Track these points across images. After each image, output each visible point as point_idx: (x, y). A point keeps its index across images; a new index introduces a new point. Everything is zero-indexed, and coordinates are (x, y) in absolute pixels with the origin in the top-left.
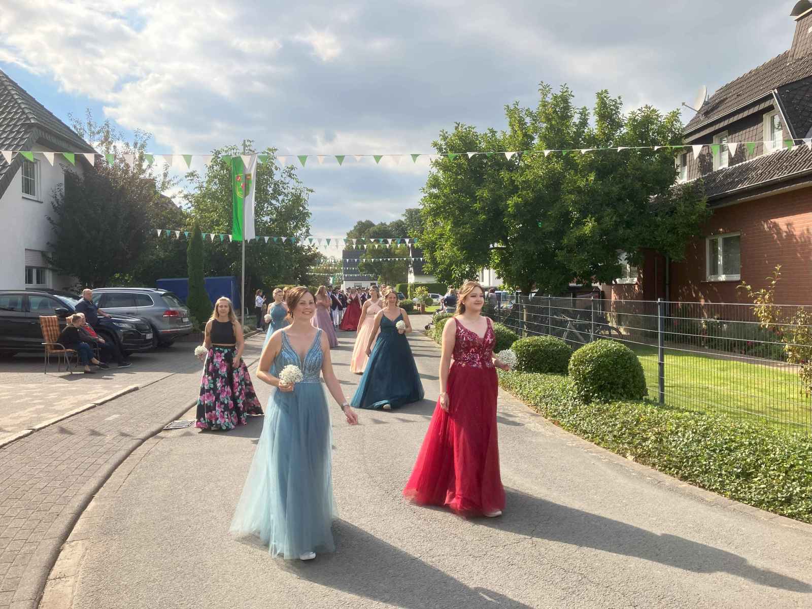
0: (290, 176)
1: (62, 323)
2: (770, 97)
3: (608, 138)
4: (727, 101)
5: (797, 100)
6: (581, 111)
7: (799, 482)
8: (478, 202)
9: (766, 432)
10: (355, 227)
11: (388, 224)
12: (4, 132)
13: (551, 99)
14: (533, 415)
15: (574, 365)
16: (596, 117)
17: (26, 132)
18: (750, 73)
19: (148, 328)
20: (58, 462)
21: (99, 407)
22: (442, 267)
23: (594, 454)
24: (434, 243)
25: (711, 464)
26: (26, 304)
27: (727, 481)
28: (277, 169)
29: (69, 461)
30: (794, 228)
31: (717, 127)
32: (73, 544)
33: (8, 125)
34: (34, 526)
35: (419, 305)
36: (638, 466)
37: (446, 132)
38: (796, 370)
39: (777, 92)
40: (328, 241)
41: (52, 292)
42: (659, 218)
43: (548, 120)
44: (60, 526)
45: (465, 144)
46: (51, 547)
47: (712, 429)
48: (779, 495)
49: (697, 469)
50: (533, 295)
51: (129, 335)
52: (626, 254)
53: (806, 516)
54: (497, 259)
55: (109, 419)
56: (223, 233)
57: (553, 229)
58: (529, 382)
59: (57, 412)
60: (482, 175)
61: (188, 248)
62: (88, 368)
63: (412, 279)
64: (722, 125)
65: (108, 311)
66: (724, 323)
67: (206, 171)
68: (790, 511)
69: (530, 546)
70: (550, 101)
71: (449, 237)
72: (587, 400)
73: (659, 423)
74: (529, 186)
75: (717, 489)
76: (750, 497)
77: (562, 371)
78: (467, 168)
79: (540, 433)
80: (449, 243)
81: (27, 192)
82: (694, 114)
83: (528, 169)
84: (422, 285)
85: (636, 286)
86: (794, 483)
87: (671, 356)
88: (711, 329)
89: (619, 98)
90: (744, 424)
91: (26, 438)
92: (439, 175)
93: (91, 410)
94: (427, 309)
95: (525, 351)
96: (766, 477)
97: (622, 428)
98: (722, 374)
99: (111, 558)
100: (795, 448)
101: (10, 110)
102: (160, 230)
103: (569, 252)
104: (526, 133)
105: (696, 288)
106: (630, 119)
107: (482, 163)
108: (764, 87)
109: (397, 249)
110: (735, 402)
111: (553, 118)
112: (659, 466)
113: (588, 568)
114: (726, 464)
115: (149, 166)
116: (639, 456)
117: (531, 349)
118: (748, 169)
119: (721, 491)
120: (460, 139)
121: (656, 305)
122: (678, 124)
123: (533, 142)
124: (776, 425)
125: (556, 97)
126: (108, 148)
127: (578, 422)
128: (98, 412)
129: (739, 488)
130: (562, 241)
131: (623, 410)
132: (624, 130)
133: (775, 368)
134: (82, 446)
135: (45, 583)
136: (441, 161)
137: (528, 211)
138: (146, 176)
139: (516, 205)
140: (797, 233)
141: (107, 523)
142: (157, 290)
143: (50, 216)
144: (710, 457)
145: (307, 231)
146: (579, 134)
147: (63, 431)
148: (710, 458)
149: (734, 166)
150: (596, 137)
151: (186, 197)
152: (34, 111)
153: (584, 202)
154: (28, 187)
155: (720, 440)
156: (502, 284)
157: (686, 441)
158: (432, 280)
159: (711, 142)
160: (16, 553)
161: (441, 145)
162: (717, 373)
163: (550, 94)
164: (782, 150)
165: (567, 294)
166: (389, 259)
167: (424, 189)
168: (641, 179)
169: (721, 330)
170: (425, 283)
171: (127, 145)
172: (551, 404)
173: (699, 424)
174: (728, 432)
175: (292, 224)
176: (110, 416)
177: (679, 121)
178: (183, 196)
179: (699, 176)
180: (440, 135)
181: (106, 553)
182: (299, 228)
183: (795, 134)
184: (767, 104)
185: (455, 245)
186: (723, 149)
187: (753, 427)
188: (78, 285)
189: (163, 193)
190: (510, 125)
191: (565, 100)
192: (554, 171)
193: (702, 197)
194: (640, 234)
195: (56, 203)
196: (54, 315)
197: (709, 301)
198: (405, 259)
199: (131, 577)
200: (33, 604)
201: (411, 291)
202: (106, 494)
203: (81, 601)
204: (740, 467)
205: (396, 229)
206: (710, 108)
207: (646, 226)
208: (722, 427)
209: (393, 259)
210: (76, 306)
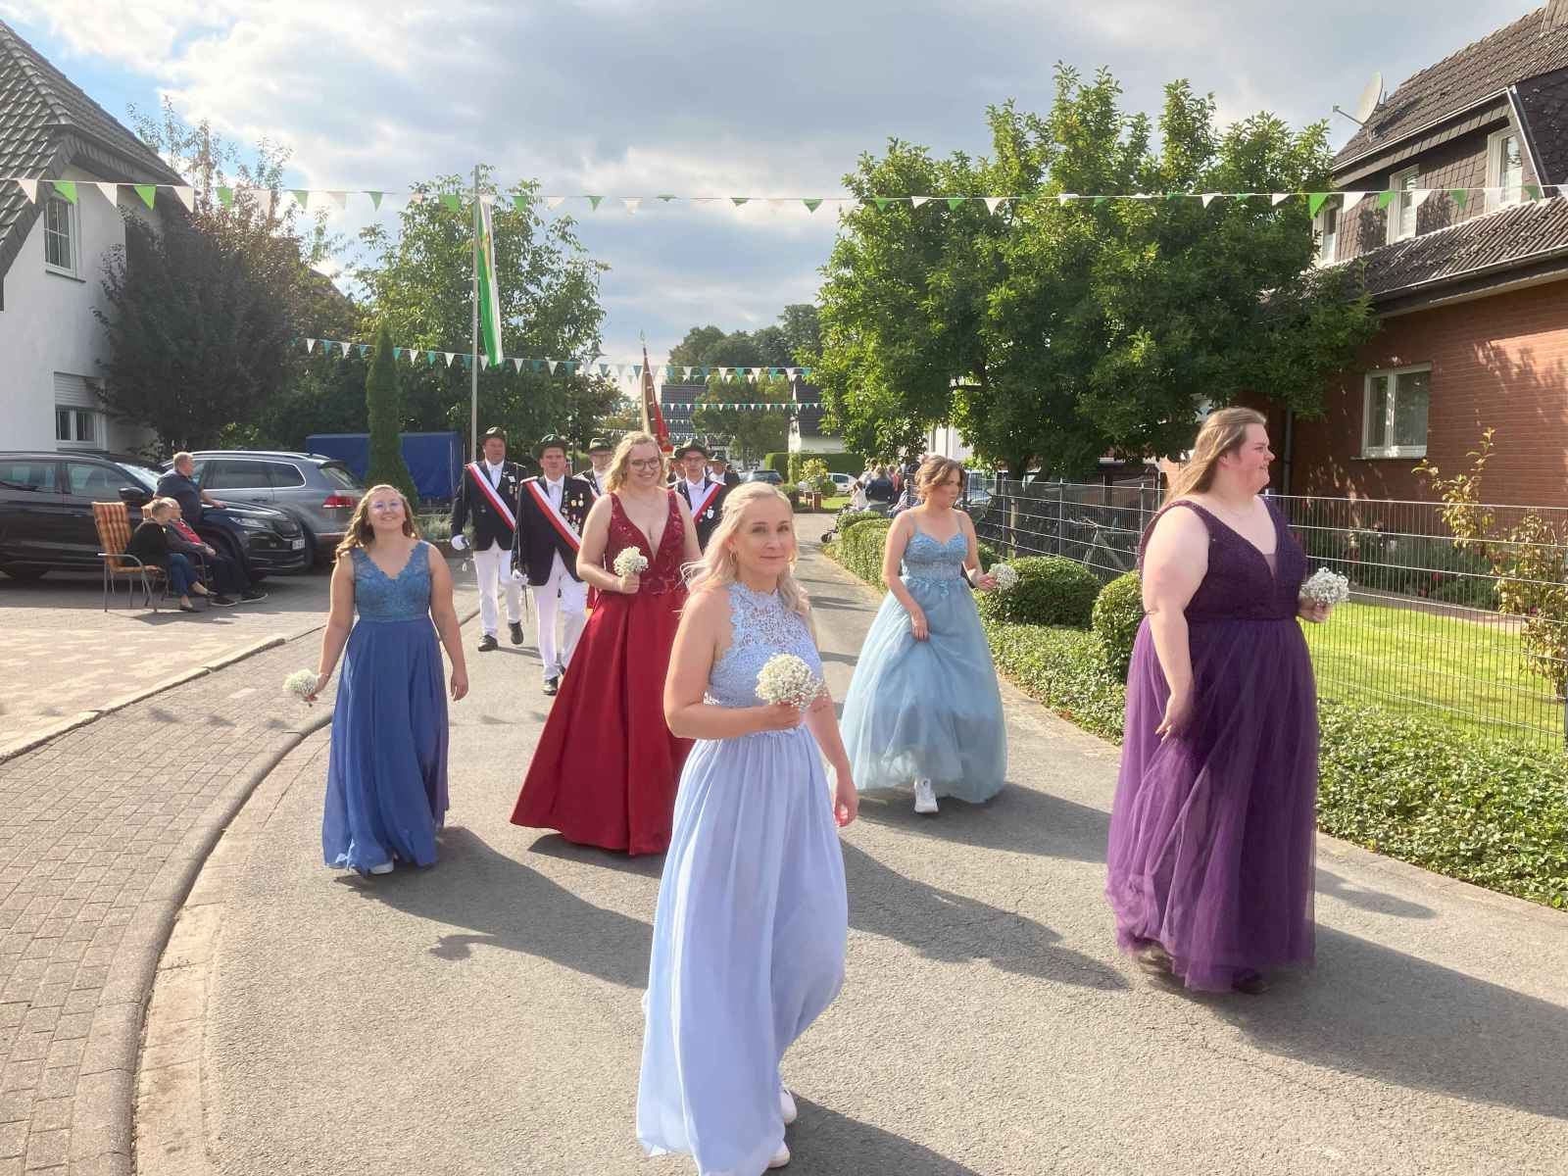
0: (563, 237)
1: (136, 516)
2: (1501, 101)
3: (1185, 176)
4: (1422, 104)
5: (1554, 108)
6: (1135, 120)
7: (1500, 824)
8: (930, 296)
9: (1447, 736)
10: (686, 340)
11: (751, 334)
12: (8, 142)
13: (1078, 96)
14: (1024, 701)
15: (1103, 611)
16: (1164, 135)
17: (51, 144)
18: (1468, 49)
19: (295, 528)
20: (152, 771)
21: (216, 673)
22: (856, 423)
24: (844, 376)
25: (1345, 790)
26: (63, 480)
27: (1371, 821)
28: (538, 224)
29: (172, 770)
30: (1533, 359)
31: (1398, 157)
32: (196, 910)
33: (16, 129)
34: (122, 880)
35: (809, 496)
37: (872, 157)
38: (1515, 628)
39: (1515, 92)
41: (111, 456)
42: (1277, 335)
43: (1071, 138)
44: (169, 881)
45: (908, 181)
46: (158, 916)
47: (1350, 730)
48: (1462, 846)
50: (1031, 478)
51: (260, 541)
52: (1209, 402)
53: (1508, 883)
54: (962, 408)
55: (234, 696)
56: (433, 349)
57: (1073, 352)
58: (1018, 642)
59: (138, 681)
60: (939, 243)
61: (369, 378)
62: (188, 603)
63: (795, 443)
64: (1407, 153)
65: (217, 495)
66: (1392, 537)
67: (401, 224)
68: (1479, 874)
69: (1012, 925)
70: (1075, 100)
71: (874, 365)
74: (1030, 268)
75: (1352, 834)
76: (1409, 848)
77: (1081, 622)
78: (909, 229)
79: (1036, 732)
80: (872, 376)
81: (54, 261)
82: (1354, 130)
83: (1029, 232)
84: (816, 457)
86: (1490, 826)
88: (1367, 548)
89: (1210, 96)
90: (1409, 722)
91: (89, 727)
92: (856, 241)
93: (202, 679)
94: (826, 504)
96: (1440, 814)
98: (1377, 631)
99: (269, 935)
100: (1498, 765)
101: (20, 98)
102: (313, 341)
103: (1100, 396)
104: (1026, 161)
105: (1341, 470)
106: (1230, 139)
107: (940, 219)
108: (1494, 78)
109: (770, 385)
110: (1398, 684)
111: (1079, 134)
114: (1372, 792)
115: (289, 213)
118: (1452, 242)
119: (1359, 838)
120: (898, 171)
122: (1323, 151)
123: (1039, 181)
124: (1469, 725)
125: (1086, 92)
126: (208, 177)
127: (1107, 715)
128: (214, 682)
129: (1392, 833)
130: (1088, 376)
132: (1217, 161)
134: (192, 742)
135: (155, 975)
136: (859, 214)
137: (1027, 315)
138: (281, 233)
139: (1005, 304)
140: (1539, 368)
141: (255, 876)
142: (310, 456)
143: (100, 310)
144: (1344, 778)
145: (595, 347)
146: (1128, 166)
147: (159, 715)
148: (1343, 781)
149: (1427, 235)
150: (1162, 174)
151: (361, 275)
152: (64, 101)
153: (1136, 300)
154: (57, 252)
155: (1363, 750)
156: (971, 457)
158: (838, 447)
159: (1385, 186)
160: (96, 924)
161: (861, 182)
162: (1371, 631)
163: (1076, 86)
164: (1519, 206)
165: (1096, 479)
166: (753, 406)
167: (825, 269)
168: (1244, 259)
169: (1385, 551)
170: (822, 452)
171: (244, 170)
172: (1058, 681)
173: (1328, 720)
174: (1380, 735)
175: (568, 332)
176: (238, 691)
177: (1325, 144)
178: (355, 273)
179: (1358, 253)
180: (860, 163)
181: (259, 926)
182: (581, 341)
183: (1545, 176)
184: (1495, 115)
185: (885, 381)
186: (1406, 201)
187: (1425, 728)
188: (157, 445)
189: (315, 268)
190: (997, 146)
191: (1104, 99)
192: (1078, 238)
193: (1360, 295)
194: (1239, 364)
195: (109, 283)
196: (119, 501)
197: (1365, 495)
198: (784, 406)
199: (308, 965)
200: (137, 1008)
201: (794, 468)
202: (245, 828)
203: (221, 1004)
204: (1396, 796)
205: (767, 346)
206: (1388, 118)
207: (1250, 350)
208: (1369, 726)
209: (760, 406)
210: (159, 486)
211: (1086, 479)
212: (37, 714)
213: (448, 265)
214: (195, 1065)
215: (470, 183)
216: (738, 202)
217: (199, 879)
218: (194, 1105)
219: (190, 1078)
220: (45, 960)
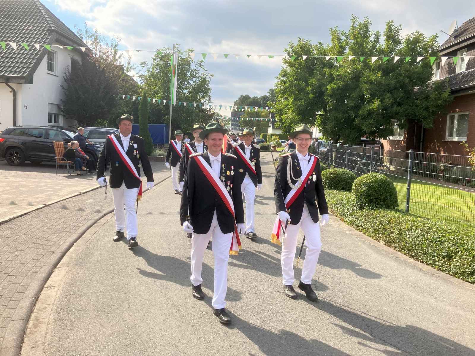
0: (200, 66)
1: (67, 146)
3: (391, 51)
4: (469, 30)
6: (376, 33)
8: (310, 86)
9: (465, 233)
10: (239, 99)
11: (259, 97)
12: (37, 34)
13: (358, 25)
15: (355, 187)
16: (385, 38)
17: (49, 35)
20: (57, 224)
21: (82, 195)
22: (285, 125)
23: (361, 239)
24: (282, 110)
25: (429, 249)
26: (47, 135)
27: (437, 260)
28: (193, 62)
29: (63, 224)
31: (460, 46)
32: (59, 269)
33: (39, 30)
34: (39, 258)
35: (273, 147)
36: (386, 248)
37: (293, 43)
40: (221, 106)
41: (62, 128)
42: (419, 101)
43: (355, 38)
44: (53, 259)
45: (304, 51)
47: (432, 229)
48: (467, 270)
49: (420, 252)
50: (340, 144)
52: (397, 122)
54: (319, 121)
55: (87, 202)
56: (160, 99)
57: (354, 105)
58: (329, 195)
59: (59, 196)
60: (313, 70)
61: (140, 107)
62: (79, 173)
63: (270, 131)
64: (463, 45)
65: (92, 141)
66: (455, 167)
67: (152, 61)
68: (472, 280)
70: (357, 27)
71: (291, 107)
72: (361, 208)
73: (401, 223)
74: (341, 78)
75: (430, 264)
76: (449, 270)
77: (350, 190)
78: (304, 66)
79: (332, 225)
80: (291, 111)
81: (49, 70)
82: (447, 38)
83: (341, 67)
84: (276, 135)
85: (403, 141)
87: (417, 184)
88: (447, 170)
89: (400, 26)
90: (453, 227)
91: (41, 209)
92: (288, 69)
93: (79, 196)
94: (278, 149)
95: (329, 177)
96: (461, 259)
97: (379, 225)
99: (79, 278)
101: (41, 21)
102: (124, 95)
103: (362, 119)
104: (341, 45)
105: (439, 144)
106: (406, 39)
107: (314, 63)
109: (262, 113)
111: (358, 37)
112: (398, 248)
114: (438, 250)
115: (120, 57)
116: (388, 242)
117: (332, 176)
119: (433, 265)
120: (301, 47)
121: (408, 153)
122: (437, 43)
123: (345, 51)
125: (361, 24)
126: (96, 47)
127: (355, 220)
128: (82, 197)
129: (444, 264)
130: (358, 112)
131: (382, 214)
132: (402, 46)
134: (71, 216)
135: (42, 290)
136: (289, 61)
137: (339, 93)
138: (118, 63)
139: (333, 89)
141: (80, 259)
143: (62, 85)
145: (209, 100)
146: (373, 47)
147: (65, 208)
148: (429, 246)
149: (469, 71)
150: (384, 50)
151: (140, 76)
152: (54, 23)
153: (374, 89)
154: (50, 67)
155: (436, 236)
156: (322, 137)
157: (416, 235)
158: (281, 132)
159: (456, 55)
160: (28, 272)
161: (289, 51)
163: (357, 22)
165: (361, 144)
166: (257, 119)
167: (278, 77)
168: (409, 77)
169: (452, 171)
170: (278, 133)
171: (108, 44)
172: (340, 208)
173: (425, 225)
174: (442, 231)
175: (201, 95)
176: (89, 200)
177: (437, 41)
178: (138, 75)
179: (447, 76)
180: (289, 45)
181: (77, 275)
182: (205, 98)
185: (295, 112)
186: (463, 60)
187: (458, 230)
188: (77, 125)
189: (127, 74)
190: (332, 40)
191: (366, 26)
192: (356, 70)
193: (446, 89)
194: (406, 110)
195: (65, 77)
196: (61, 141)
197: (446, 153)
198: (267, 119)
199: (89, 289)
200: (34, 300)
201: (269, 138)
202: (81, 243)
203: (60, 300)
204: (446, 252)
205: (263, 101)
206: (458, 34)
207: (410, 106)
208: (439, 228)
209: (259, 119)
210: (74, 137)
211: (358, 145)
212: (27, 205)
213: (166, 74)
214: (47, 320)
215: (173, 49)
216: (249, 56)
217: (63, 259)
218: (43, 333)
219: (44, 324)
220: (10, 283)
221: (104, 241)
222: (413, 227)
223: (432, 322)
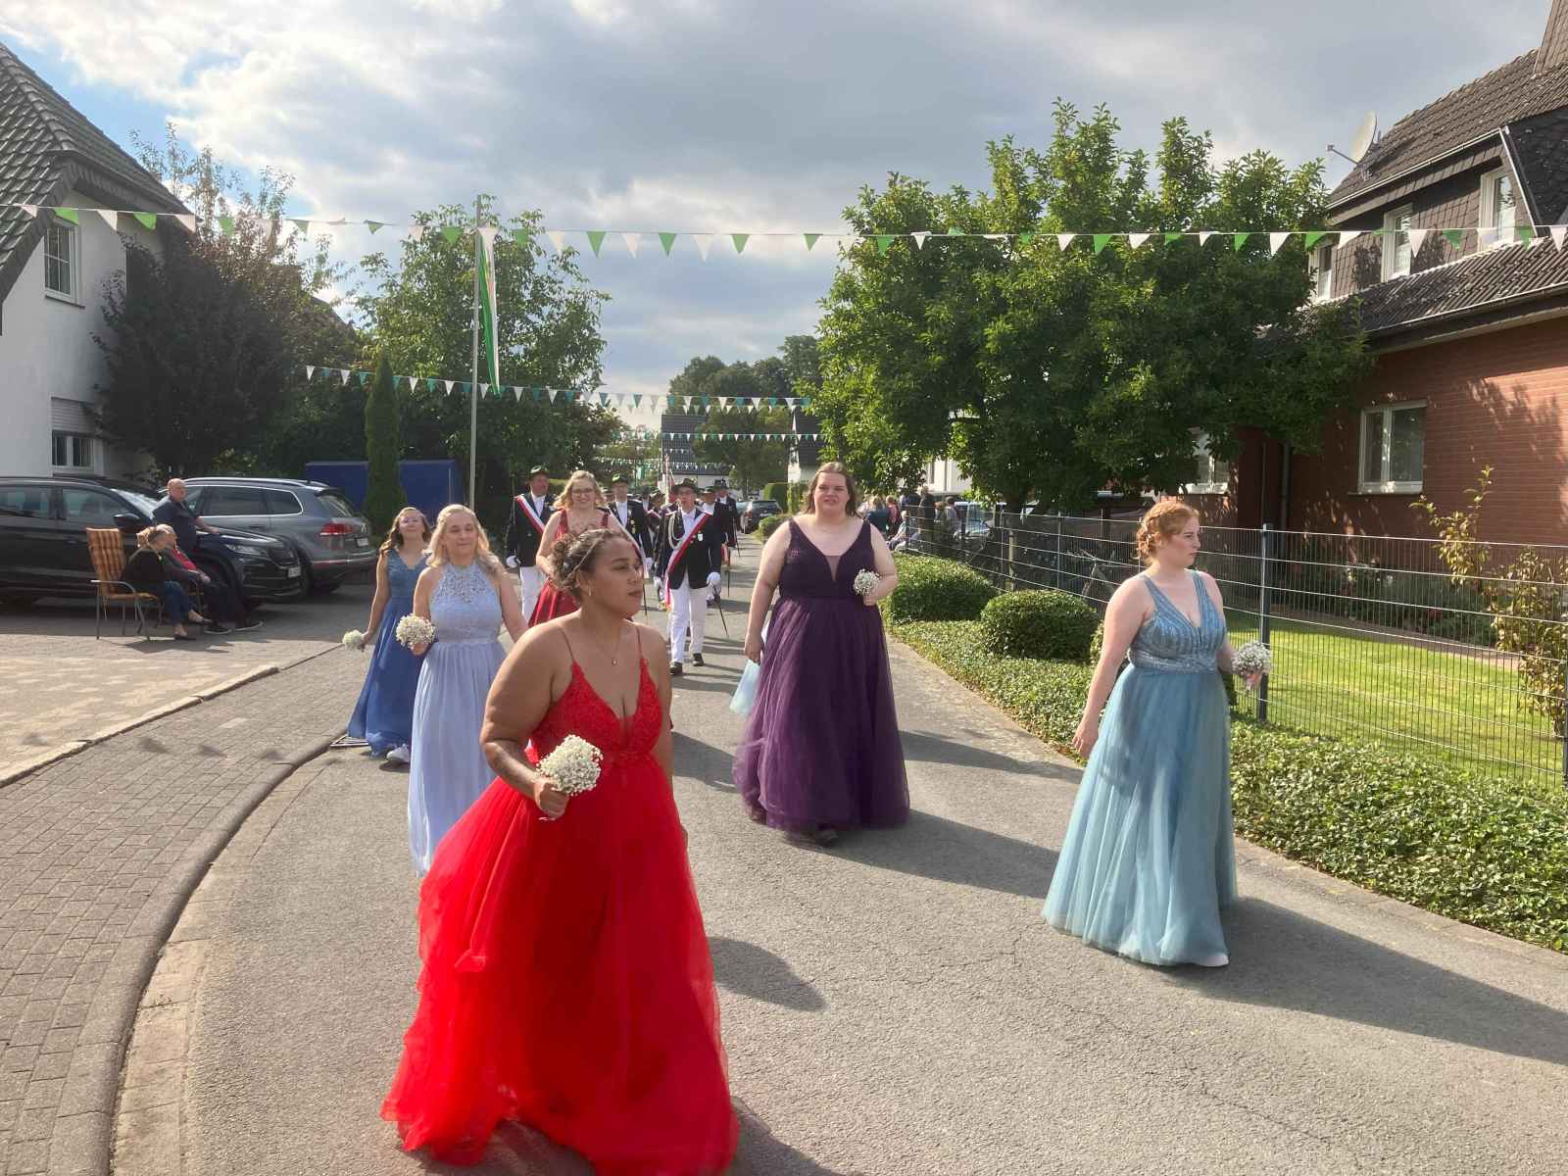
0: (565, 267)
1: (131, 542)
2: (1495, 141)
3: (1183, 211)
4: (1415, 144)
5: (1546, 149)
6: (1133, 157)
7: (1500, 864)
8: (929, 329)
9: (1447, 775)
10: (686, 370)
11: (751, 364)
12: (10, 167)
13: (1077, 132)
14: (1021, 734)
16: (1161, 171)
17: (53, 169)
18: (1461, 90)
19: (292, 556)
20: (140, 802)
21: (207, 703)
22: (857, 453)
24: (843, 407)
25: (1344, 829)
26: (58, 505)
27: (1371, 861)
28: (539, 254)
29: (160, 801)
30: (1527, 396)
31: (1392, 196)
32: (180, 946)
33: (18, 155)
34: (105, 914)
37: (872, 191)
38: (1513, 665)
39: (1508, 132)
40: (638, 398)
41: (106, 482)
42: (1273, 371)
43: (1069, 174)
44: (153, 916)
45: (908, 215)
46: (141, 952)
47: (1349, 768)
48: (1463, 886)
49: (1317, 839)
50: (1029, 511)
51: (256, 569)
52: (1207, 436)
53: (1509, 924)
54: (960, 441)
55: (225, 726)
56: (433, 377)
57: (1071, 386)
58: (1016, 676)
59: (128, 710)
60: (938, 276)
61: (368, 406)
62: (181, 631)
63: (795, 473)
64: (1401, 192)
65: (213, 522)
66: (1389, 573)
67: (402, 252)
68: (1480, 916)
69: (1010, 966)
70: (1074, 137)
71: (873, 397)
73: (1253, 755)
74: (1029, 302)
75: (1351, 874)
76: (1409, 889)
77: (1078, 656)
78: (910, 262)
79: (1035, 768)
80: (871, 408)
81: (54, 287)
82: (1349, 169)
83: (1027, 267)
85: (1226, 498)
86: (1491, 866)
87: (1282, 633)
88: (1365, 584)
89: (1207, 134)
90: (1408, 760)
91: (75, 757)
92: (856, 274)
93: (192, 709)
95: (1010, 618)
96: (1440, 853)
98: (1375, 667)
99: (253, 972)
100: (1497, 804)
101: (22, 124)
102: (313, 368)
103: (1103, 429)
104: (1025, 196)
105: (1338, 505)
106: (1227, 176)
107: (940, 253)
108: (1487, 119)
109: (770, 415)
110: (1397, 721)
111: (1078, 170)
112: (1250, 833)
113: (1113, 1006)
114: (1371, 830)
115: (291, 241)
117: (1021, 614)
118: (1445, 279)
119: (1359, 877)
120: (898, 205)
121: (1259, 536)
122: (1318, 189)
123: (1038, 216)
124: (1468, 763)
125: (1084, 129)
126: (210, 204)
128: (205, 712)
129: (1392, 873)
130: (1086, 409)
132: (1214, 198)
133: (1478, 660)
134: (182, 773)
135: (136, 1014)
136: (859, 247)
137: (1025, 349)
138: (284, 259)
139: (1002, 338)
140: (1533, 405)
141: (240, 911)
142: (308, 484)
143: (99, 335)
144: (1343, 817)
145: (596, 377)
146: (1126, 202)
147: (150, 746)
148: (1342, 820)
149: (1421, 274)
150: (1161, 210)
151: (362, 303)
152: (67, 127)
153: (1133, 335)
154: (57, 278)
155: (1362, 788)
156: (969, 490)
157: (1300, 788)
159: (1379, 225)
160: (77, 960)
161: (861, 215)
162: (1369, 666)
163: (1075, 123)
164: (1512, 245)
165: (1093, 512)
166: (752, 436)
167: (825, 302)
168: (1241, 295)
169: (1382, 587)
171: (247, 198)
172: (1056, 716)
173: (1326, 758)
174: (1379, 773)
175: (568, 361)
176: (230, 721)
177: (1320, 183)
178: (356, 300)
179: (1353, 290)
180: (860, 196)
181: (244, 963)
182: (581, 371)
183: (1539, 217)
184: (1489, 155)
185: (884, 412)
186: (1401, 239)
187: (1424, 766)
188: (153, 471)
189: (315, 295)
190: (995, 181)
191: (1102, 136)
192: (1076, 273)
193: (1354, 331)
194: (1237, 400)
195: (109, 310)
196: (113, 527)
197: (1362, 531)
198: (783, 436)
199: (293, 1004)
200: (117, 1048)
201: (793, 498)
202: (233, 861)
203: (203, 1044)
204: (1395, 835)
205: (767, 376)
206: (1382, 157)
207: (1247, 384)
208: (1368, 764)
209: (760, 436)
210: (155, 512)
211: (1084, 512)
212: (24, 743)
213: (449, 294)
214: (175, 1108)
215: (472, 213)
217: (184, 914)
218: (172, 1149)
219: (170, 1122)
220: (25, 997)
221: (310, 852)
222: (1289, 763)
223: (1376, 1045)
